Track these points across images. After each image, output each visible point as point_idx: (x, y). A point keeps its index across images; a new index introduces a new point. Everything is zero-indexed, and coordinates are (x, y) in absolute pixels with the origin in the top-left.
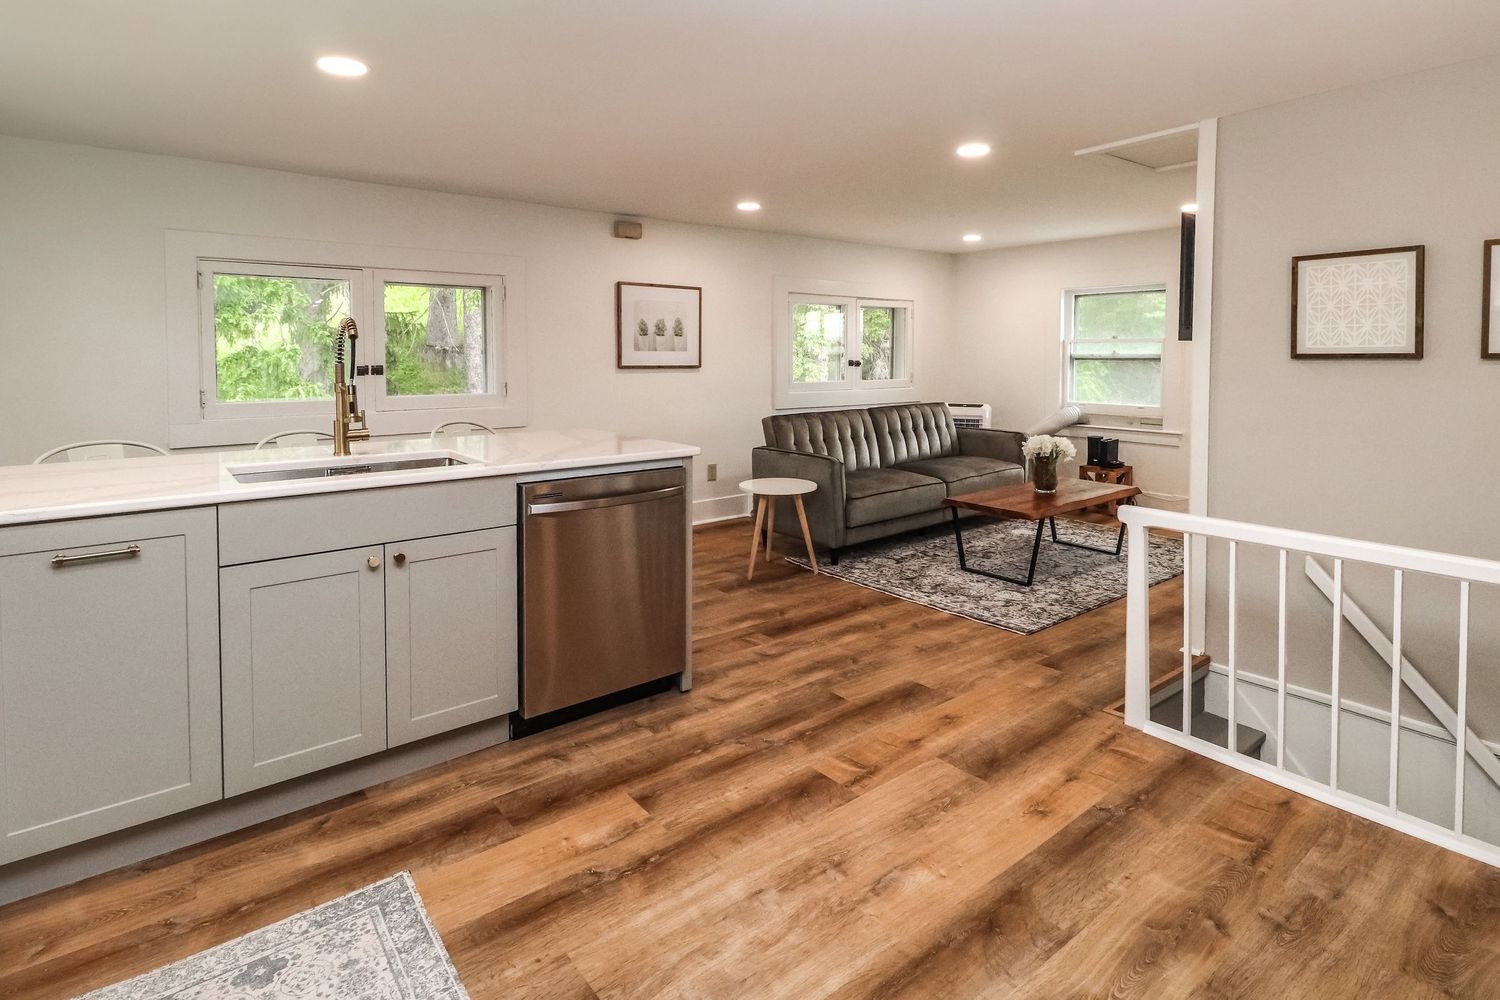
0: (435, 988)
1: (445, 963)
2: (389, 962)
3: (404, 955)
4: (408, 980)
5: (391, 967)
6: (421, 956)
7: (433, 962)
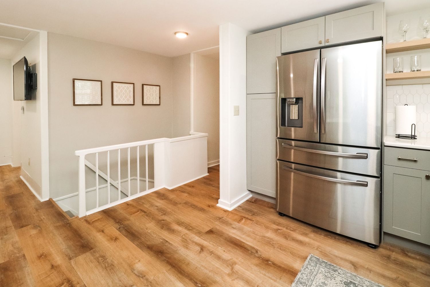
0: (309, 270)
1: (301, 272)
2: (311, 285)
3: (307, 283)
4: (311, 277)
5: (312, 284)
6: (304, 279)
7: (303, 275)
